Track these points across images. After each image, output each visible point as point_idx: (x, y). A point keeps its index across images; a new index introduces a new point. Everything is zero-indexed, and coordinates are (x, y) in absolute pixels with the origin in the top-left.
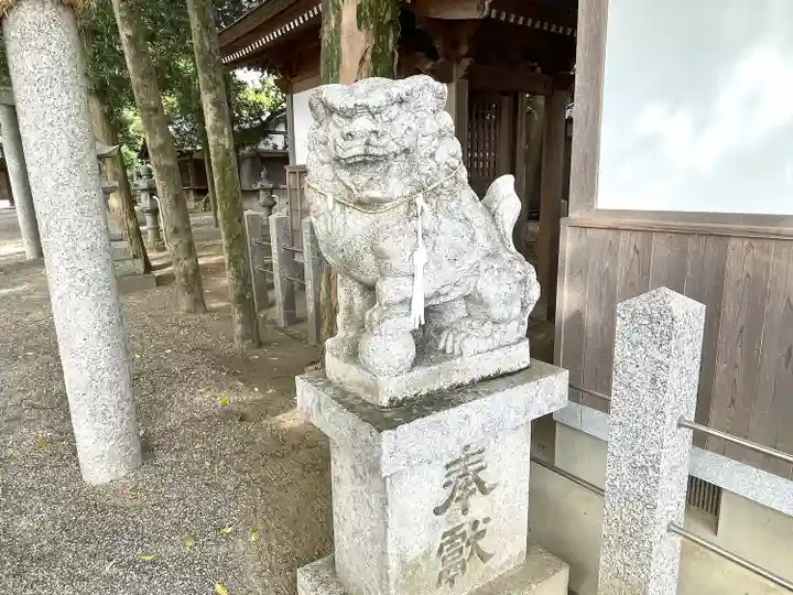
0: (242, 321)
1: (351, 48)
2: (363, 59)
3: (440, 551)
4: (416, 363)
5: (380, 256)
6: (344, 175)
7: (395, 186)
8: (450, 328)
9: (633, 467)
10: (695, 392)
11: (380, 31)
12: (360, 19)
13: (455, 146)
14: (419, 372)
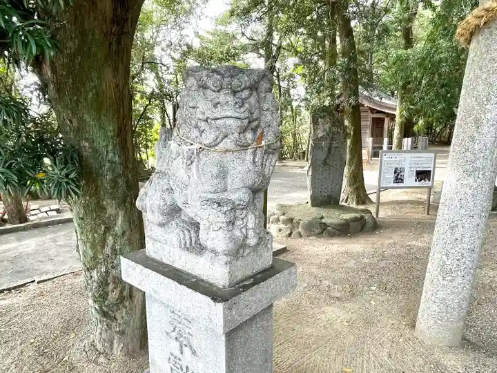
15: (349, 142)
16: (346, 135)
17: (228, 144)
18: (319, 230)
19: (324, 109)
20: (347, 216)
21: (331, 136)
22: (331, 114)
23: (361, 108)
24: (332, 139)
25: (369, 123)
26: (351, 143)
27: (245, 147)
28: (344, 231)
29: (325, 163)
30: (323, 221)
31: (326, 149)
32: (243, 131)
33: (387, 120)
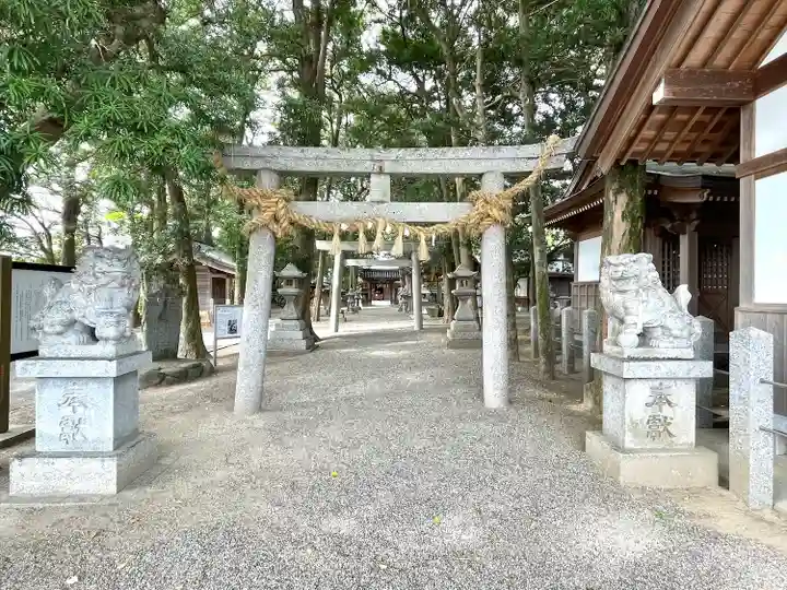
0: (545, 363)
1: (619, 230)
2: (624, 234)
3: (648, 423)
4: (639, 346)
5: (626, 308)
6: (614, 283)
7: (632, 286)
8: (655, 338)
9: (740, 398)
10: (772, 370)
11: (634, 220)
12: (624, 217)
13: (656, 274)
14: (640, 349)
15: (184, 300)
16: (182, 293)
17: (115, 284)
18: (158, 380)
19: (159, 268)
20: (184, 365)
21: (166, 292)
22: (164, 271)
23: (197, 267)
24: (167, 295)
25: (209, 283)
26: (188, 301)
27: (123, 286)
28: (183, 377)
29: (160, 318)
30: (162, 371)
31: (162, 305)
32: (123, 278)
33: (228, 280)
